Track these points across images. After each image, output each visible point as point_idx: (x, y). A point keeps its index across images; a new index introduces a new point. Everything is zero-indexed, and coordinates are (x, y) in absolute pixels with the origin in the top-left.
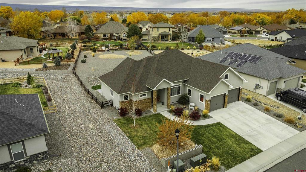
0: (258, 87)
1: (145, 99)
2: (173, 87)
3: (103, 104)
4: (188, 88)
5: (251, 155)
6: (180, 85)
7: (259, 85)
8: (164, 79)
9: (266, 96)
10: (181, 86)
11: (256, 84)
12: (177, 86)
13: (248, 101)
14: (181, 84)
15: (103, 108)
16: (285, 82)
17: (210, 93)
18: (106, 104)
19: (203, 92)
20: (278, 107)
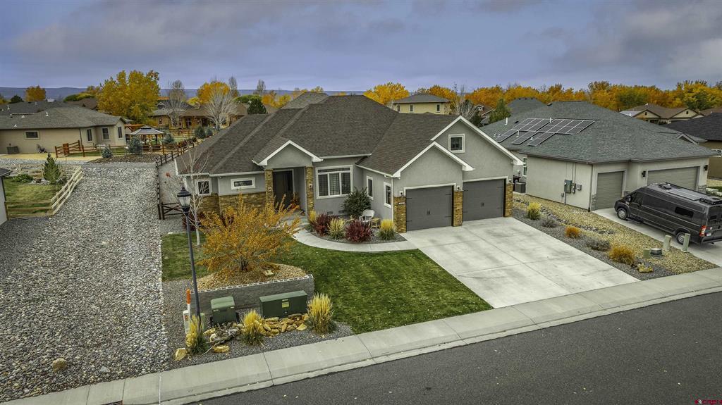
0: (570, 188)
1: (250, 194)
2: (328, 173)
3: (165, 208)
4: (368, 178)
5: (452, 312)
6: (349, 169)
7: (573, 182)
8: (290, 142)
9: (589, 211)
10: (351, 171)
11: (566, 181)
12: (341, 172)
13: (532, 217)
14: (351, 166)
15: (164, 219)
16: (644, 174)
17: (397, 174)
18: (171, 209)
19: (385, 174)
20: (611, 233)
